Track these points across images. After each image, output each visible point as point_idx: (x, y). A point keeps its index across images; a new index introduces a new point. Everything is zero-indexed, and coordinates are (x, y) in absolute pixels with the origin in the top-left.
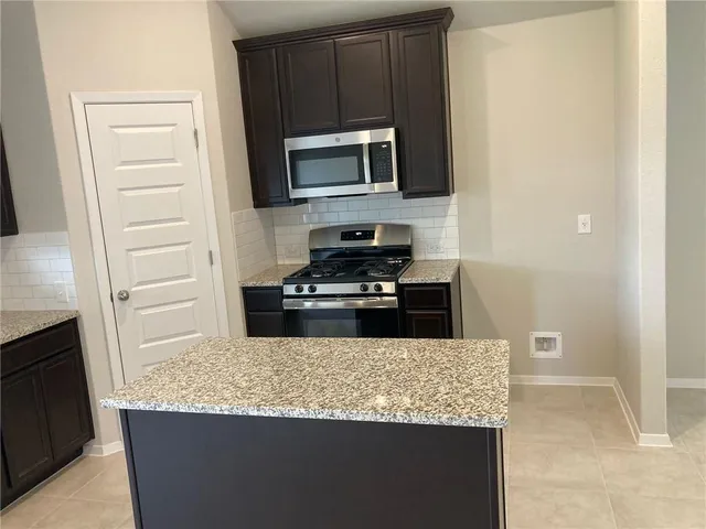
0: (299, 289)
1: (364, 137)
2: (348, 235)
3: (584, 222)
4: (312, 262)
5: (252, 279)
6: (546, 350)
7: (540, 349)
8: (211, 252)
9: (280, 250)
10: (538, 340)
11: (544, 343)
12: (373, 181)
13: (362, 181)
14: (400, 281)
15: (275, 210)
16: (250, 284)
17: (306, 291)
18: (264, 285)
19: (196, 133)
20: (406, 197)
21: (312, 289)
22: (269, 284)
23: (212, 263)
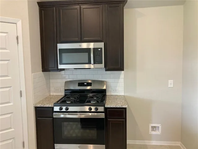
0: (61, 109)
1: (92, 45)
2: (81, 84)
3: (171, 83)
4: (65, 95)
5: (39, 103)
6: (155, 131)
7: (153, 130)
8: (21, 91)
9: (52, 89)
10: (152, 127)
11: (154, 128)
12: (94, 63)
13: (89, 63)
14: (106, 106)
15: (51, 73)
16: (38, 106)
17: (64, 110)
18: (45, 106)
19: (17, 38)
20: (106, 70)
21: (67, 109)
22: (47, 106)
23: (21, 96)
